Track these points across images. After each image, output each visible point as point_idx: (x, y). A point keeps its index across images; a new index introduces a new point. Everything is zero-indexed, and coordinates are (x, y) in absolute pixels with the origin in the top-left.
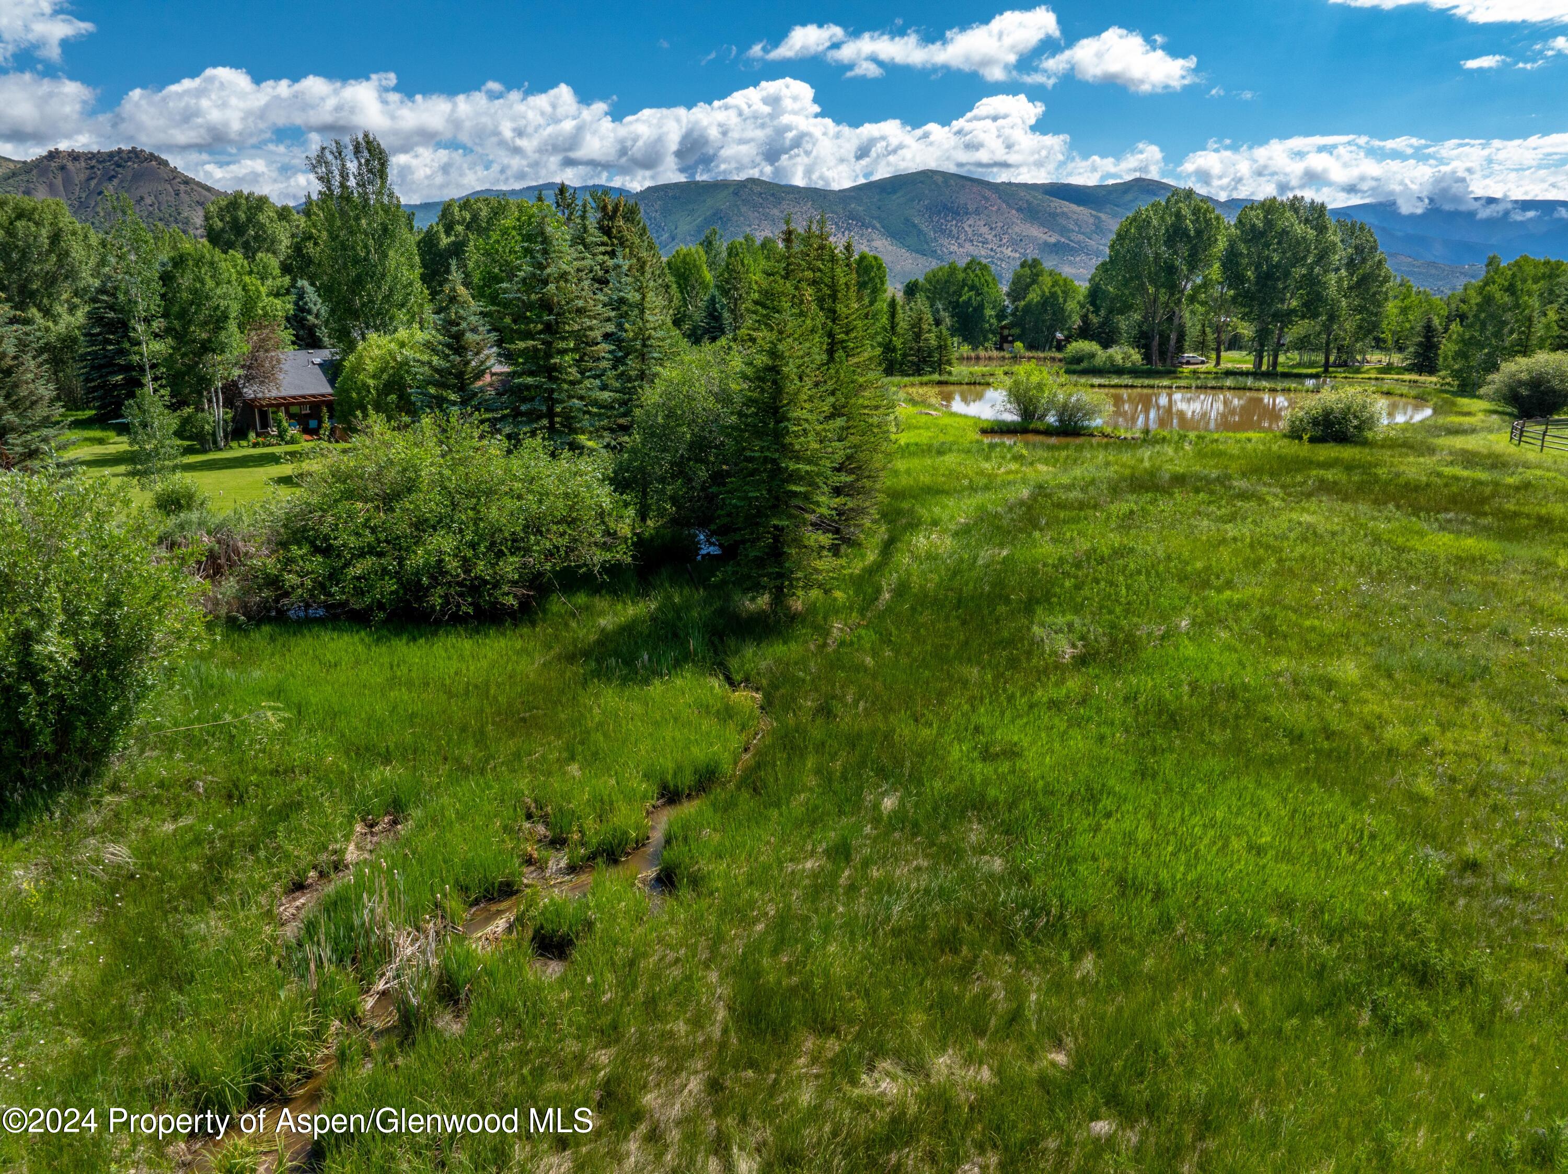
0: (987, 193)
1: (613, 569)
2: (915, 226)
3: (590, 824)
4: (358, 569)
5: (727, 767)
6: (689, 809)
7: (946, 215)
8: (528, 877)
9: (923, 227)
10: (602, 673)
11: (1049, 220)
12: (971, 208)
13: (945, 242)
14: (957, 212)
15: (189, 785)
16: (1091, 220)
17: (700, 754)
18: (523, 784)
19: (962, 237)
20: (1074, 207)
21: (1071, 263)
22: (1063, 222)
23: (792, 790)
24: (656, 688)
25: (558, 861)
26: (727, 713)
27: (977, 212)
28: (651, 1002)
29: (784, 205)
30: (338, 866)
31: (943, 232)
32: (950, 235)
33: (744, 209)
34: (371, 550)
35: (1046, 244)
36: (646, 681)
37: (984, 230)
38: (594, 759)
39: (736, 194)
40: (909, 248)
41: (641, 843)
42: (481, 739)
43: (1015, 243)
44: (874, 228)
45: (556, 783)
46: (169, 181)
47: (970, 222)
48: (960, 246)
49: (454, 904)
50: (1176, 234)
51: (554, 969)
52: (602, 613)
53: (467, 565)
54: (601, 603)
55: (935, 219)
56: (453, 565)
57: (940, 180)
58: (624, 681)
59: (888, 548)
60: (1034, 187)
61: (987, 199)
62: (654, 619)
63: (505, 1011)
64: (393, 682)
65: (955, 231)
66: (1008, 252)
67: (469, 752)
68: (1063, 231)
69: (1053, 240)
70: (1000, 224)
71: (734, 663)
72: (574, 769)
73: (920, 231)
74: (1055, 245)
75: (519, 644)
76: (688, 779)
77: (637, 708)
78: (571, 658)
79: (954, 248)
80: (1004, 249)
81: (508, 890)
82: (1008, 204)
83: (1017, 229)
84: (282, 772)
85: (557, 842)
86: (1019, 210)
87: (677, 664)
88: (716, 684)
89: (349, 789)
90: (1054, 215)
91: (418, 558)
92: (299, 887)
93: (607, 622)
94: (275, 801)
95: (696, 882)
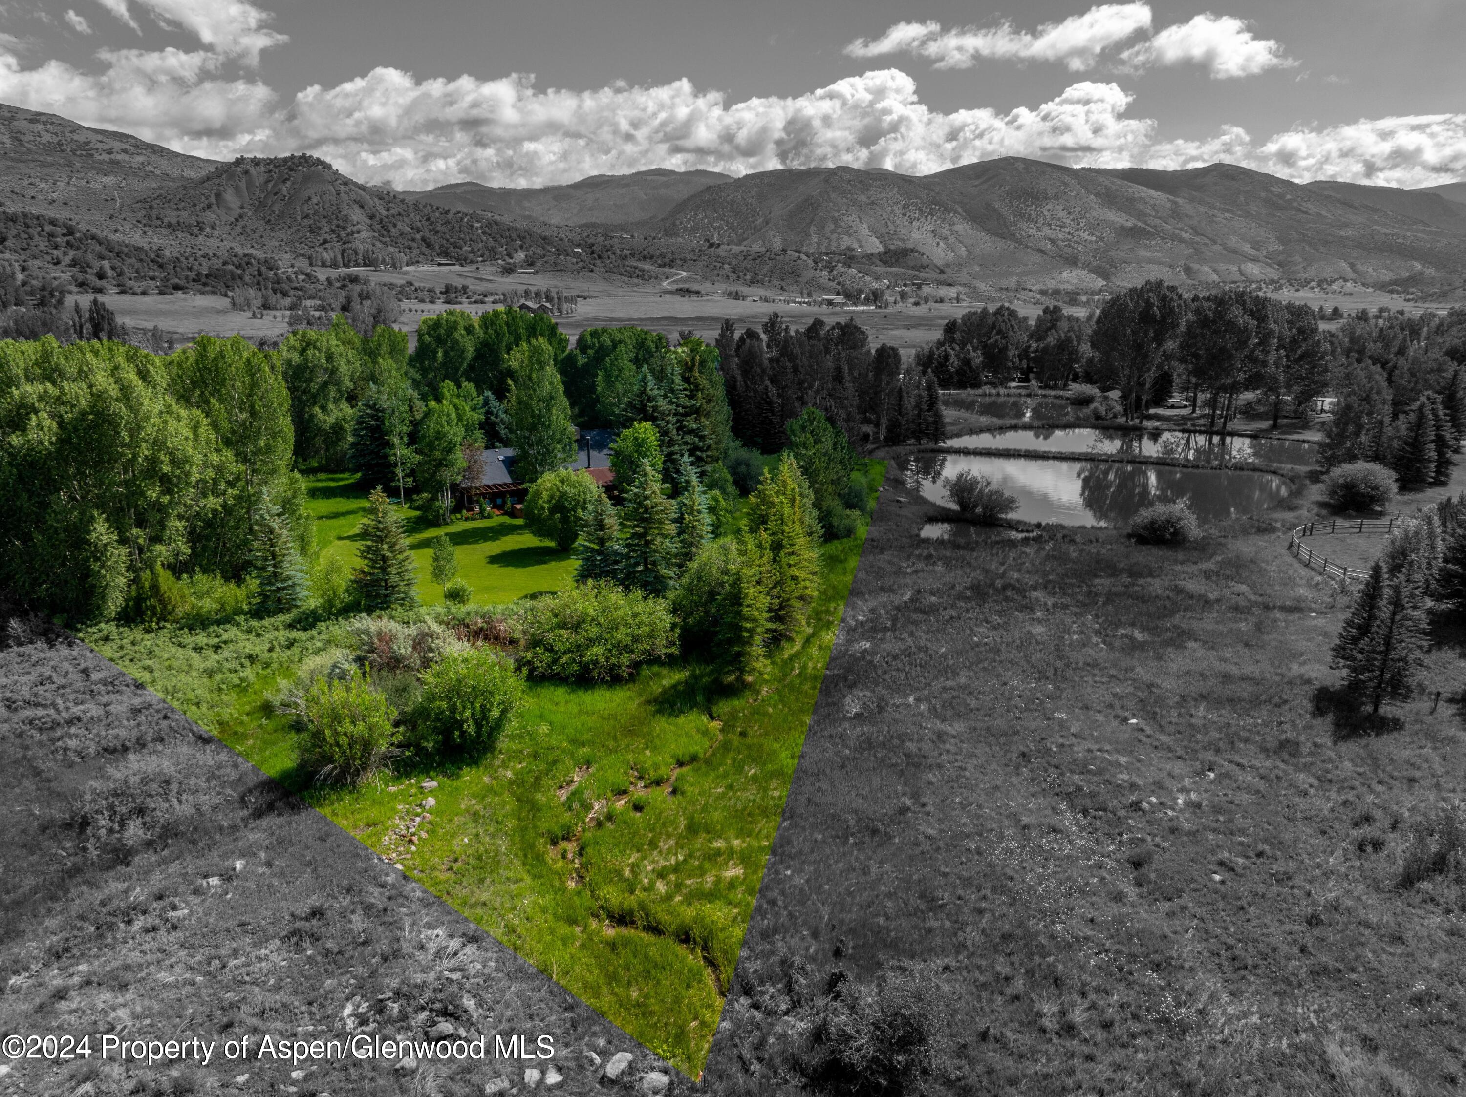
0: (1067, 179)
1: (670, 656)
2: (995, 210)
3: (652, 772)
4: (563, 660)
5: (701, 755)
6: (685, 769)
7: (1026, 200)
8: (631, 788)
9: (1003, 211)
10: (660, 711)
11: (1127, 205)
12: (1051, 192)
13: (1024, 226)
14: (1037, 197)
15: (521, 752)
16: (1169, 205)
17: (692, 749)
18: (630, 756)
19: (1041, 221)
20: (1152, 192)
21: (1147, 247)
22: (1141, 206)
23: (721, 765)
24: (682, 719)
25: (641, 784)
26: (705, 732)
27: (1056, 197)
28: (664, 824)
29: (871, 192)
30: (572, 781)
31: (1022, 216)
32: (1029, 219)
33: (833, 196)
34: (570, 651)
35: (1123, 228)
36: (677, 716)
37: (1062, 214)
38: (655, 749)
39: (827, 181)
40: (990, 232)
41: (668, 780)
42: (615, 739)
43: (1093, 227)
44: (956, 212)
45: (641, 758)
46: (332, 183)
47: (1049, 206)
48: (1039, 229)
49: (609, 795)
50: (1146, 317)
51: (638, 814)
52: (664, 677)
53: (608, 659)
54: (665, 671)
55: (1016, 203)
56: (602, 660)
57: (1021, 166)
58: (670, 715)
59: (808, 641)
60: (1114, 173)
61: (1066, 185)
62: (686, 682)
63: (625, 822)
64: (581, 712)
65: (1034, 215)
66: (1085, 235)
67: (611, 744)
68: (1141, 215)
69: (1129, 224)
70: (1078, 209)
71: (715, 709)
72: (648, 752)
73: (1000, 216)
74: (1131, 229)
75: (628, 694)
76: (687, 758)
77: (672, 728)
78: (649, 702)
79: (1033, 232)
80: (1081, 233)
81: (625, 792)
82: (1087, 190)
83: (1095, 214)
84: (550, 749)
85: (641, 778)
86: (1098, 195)
87: (692, 708)
88: (705, 718)
89: (572, 755)
90: (1131, 200)
91: (589, 656)
92: (561, 787)
93: (667, 682)
94: (550, 758)
95: (683, 793)
